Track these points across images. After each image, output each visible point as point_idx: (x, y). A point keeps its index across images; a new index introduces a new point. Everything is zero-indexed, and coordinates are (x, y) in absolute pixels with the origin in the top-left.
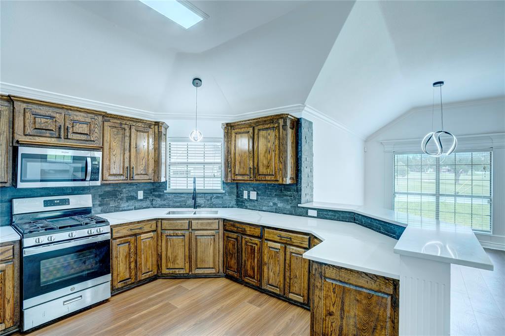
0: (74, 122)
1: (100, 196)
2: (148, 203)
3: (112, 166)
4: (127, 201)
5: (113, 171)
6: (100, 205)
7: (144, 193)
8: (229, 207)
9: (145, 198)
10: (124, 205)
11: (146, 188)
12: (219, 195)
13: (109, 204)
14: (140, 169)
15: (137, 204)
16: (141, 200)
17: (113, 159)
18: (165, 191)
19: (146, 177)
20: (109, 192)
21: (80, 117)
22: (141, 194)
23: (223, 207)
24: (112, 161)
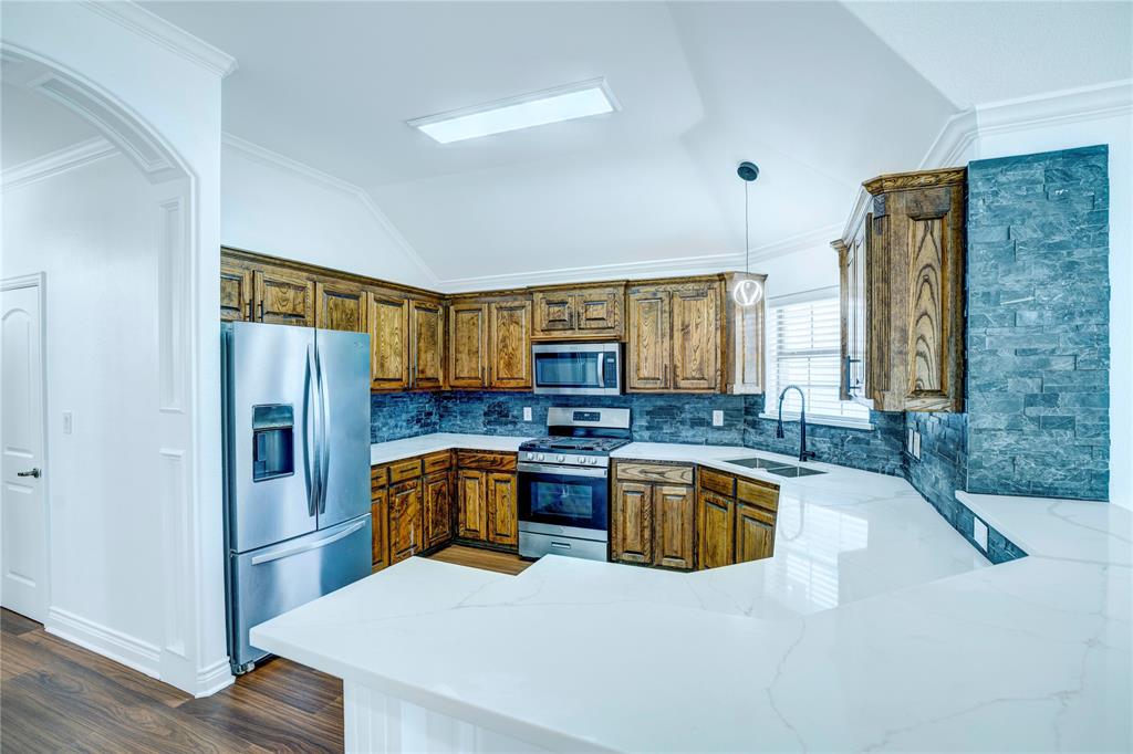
0: (587, 304)
1: (648, 413)
2: (734, 435)
3: (642, 364)
4: (692, 427)
5: (644, 373)
6: (648, 428)
7: (725, 414)
8: (883, 472)
9: (728, 426)
10: (687, 433)
11: (730, 406)
12: (861, 435)
13: (662, 429)
14: (692, 368)
15: (713, 436)
16: (719, 428)
17: (644, 352)
18: (761, 415)
19: (704, 384)
20: (661, 408)
21: (595, 294)
22: (718, 418)
23: (869, 470)
24: (642, 356)
